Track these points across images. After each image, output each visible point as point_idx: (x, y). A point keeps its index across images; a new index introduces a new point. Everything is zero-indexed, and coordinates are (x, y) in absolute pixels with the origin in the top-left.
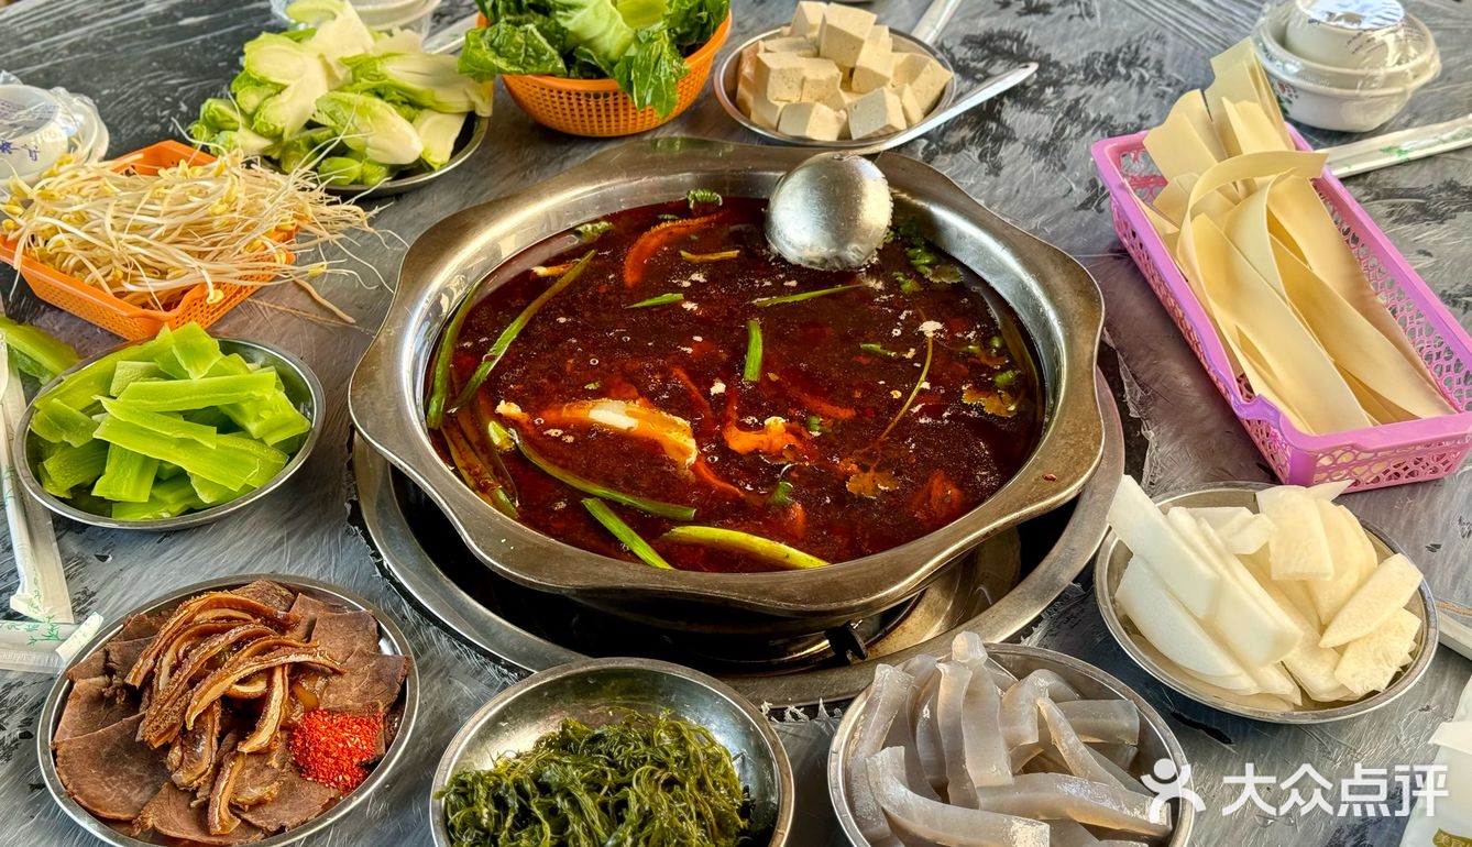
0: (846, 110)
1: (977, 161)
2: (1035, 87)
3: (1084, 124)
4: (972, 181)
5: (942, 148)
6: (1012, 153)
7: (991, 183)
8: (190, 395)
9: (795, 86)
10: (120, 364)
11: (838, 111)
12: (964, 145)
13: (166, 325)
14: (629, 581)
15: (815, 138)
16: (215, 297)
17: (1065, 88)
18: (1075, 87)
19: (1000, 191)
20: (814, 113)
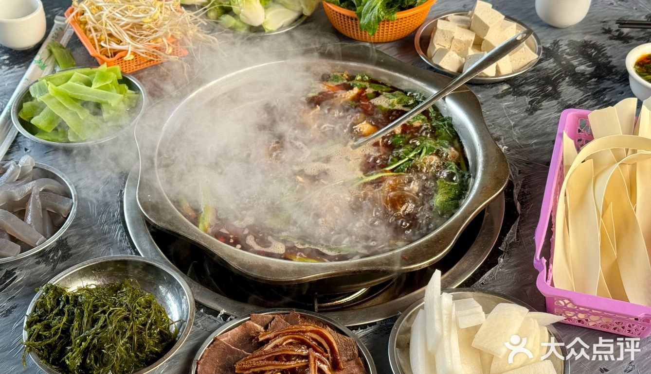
0: (466, 59)
1: (528, 103)
2: (588, 76)
3: (599, 101)
4: (516, 112)
5: (515, 92)
6: (549, 104)
7: (525, 116)
8: (85, 93)
9: (448, 40)
10: (76, 73)
11: (462, 58)
12: (527, 93)
13: (105, 63)
14: (183, 232)
15: (444, 67)
16: (129, 57)
17: (605, 81)
18: (610, 82)
19: (527, 121)
20: (447, 55)
